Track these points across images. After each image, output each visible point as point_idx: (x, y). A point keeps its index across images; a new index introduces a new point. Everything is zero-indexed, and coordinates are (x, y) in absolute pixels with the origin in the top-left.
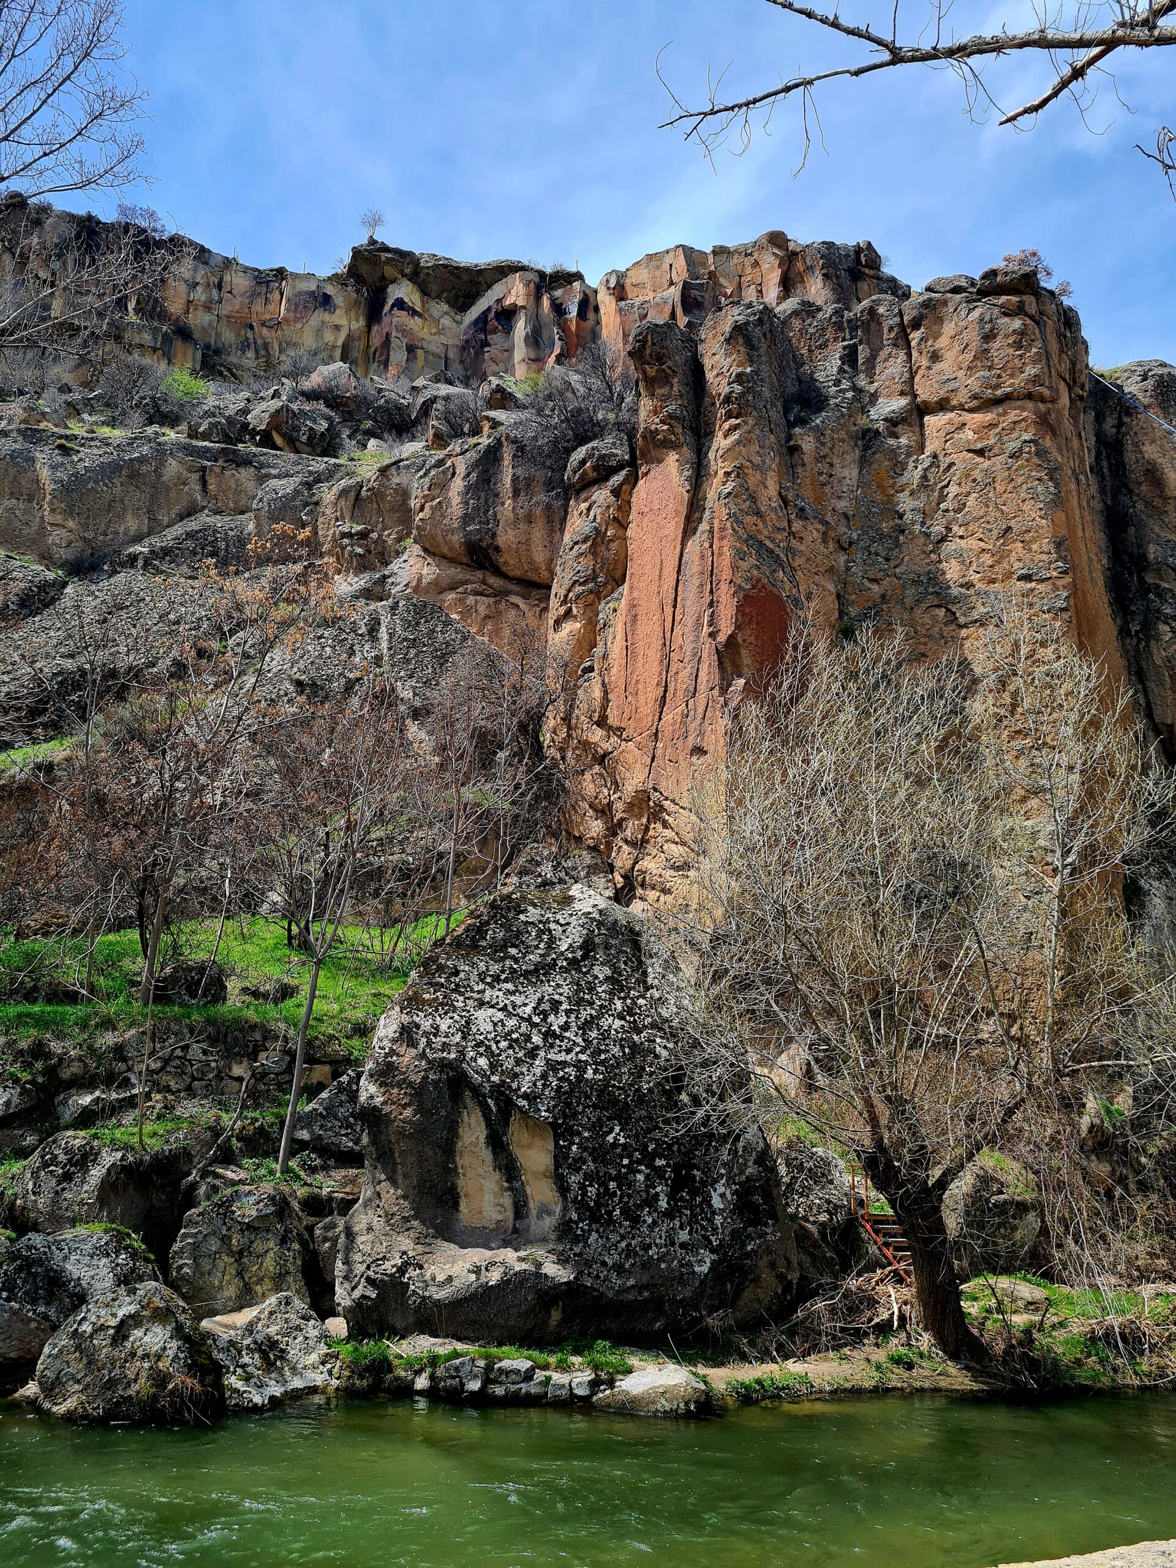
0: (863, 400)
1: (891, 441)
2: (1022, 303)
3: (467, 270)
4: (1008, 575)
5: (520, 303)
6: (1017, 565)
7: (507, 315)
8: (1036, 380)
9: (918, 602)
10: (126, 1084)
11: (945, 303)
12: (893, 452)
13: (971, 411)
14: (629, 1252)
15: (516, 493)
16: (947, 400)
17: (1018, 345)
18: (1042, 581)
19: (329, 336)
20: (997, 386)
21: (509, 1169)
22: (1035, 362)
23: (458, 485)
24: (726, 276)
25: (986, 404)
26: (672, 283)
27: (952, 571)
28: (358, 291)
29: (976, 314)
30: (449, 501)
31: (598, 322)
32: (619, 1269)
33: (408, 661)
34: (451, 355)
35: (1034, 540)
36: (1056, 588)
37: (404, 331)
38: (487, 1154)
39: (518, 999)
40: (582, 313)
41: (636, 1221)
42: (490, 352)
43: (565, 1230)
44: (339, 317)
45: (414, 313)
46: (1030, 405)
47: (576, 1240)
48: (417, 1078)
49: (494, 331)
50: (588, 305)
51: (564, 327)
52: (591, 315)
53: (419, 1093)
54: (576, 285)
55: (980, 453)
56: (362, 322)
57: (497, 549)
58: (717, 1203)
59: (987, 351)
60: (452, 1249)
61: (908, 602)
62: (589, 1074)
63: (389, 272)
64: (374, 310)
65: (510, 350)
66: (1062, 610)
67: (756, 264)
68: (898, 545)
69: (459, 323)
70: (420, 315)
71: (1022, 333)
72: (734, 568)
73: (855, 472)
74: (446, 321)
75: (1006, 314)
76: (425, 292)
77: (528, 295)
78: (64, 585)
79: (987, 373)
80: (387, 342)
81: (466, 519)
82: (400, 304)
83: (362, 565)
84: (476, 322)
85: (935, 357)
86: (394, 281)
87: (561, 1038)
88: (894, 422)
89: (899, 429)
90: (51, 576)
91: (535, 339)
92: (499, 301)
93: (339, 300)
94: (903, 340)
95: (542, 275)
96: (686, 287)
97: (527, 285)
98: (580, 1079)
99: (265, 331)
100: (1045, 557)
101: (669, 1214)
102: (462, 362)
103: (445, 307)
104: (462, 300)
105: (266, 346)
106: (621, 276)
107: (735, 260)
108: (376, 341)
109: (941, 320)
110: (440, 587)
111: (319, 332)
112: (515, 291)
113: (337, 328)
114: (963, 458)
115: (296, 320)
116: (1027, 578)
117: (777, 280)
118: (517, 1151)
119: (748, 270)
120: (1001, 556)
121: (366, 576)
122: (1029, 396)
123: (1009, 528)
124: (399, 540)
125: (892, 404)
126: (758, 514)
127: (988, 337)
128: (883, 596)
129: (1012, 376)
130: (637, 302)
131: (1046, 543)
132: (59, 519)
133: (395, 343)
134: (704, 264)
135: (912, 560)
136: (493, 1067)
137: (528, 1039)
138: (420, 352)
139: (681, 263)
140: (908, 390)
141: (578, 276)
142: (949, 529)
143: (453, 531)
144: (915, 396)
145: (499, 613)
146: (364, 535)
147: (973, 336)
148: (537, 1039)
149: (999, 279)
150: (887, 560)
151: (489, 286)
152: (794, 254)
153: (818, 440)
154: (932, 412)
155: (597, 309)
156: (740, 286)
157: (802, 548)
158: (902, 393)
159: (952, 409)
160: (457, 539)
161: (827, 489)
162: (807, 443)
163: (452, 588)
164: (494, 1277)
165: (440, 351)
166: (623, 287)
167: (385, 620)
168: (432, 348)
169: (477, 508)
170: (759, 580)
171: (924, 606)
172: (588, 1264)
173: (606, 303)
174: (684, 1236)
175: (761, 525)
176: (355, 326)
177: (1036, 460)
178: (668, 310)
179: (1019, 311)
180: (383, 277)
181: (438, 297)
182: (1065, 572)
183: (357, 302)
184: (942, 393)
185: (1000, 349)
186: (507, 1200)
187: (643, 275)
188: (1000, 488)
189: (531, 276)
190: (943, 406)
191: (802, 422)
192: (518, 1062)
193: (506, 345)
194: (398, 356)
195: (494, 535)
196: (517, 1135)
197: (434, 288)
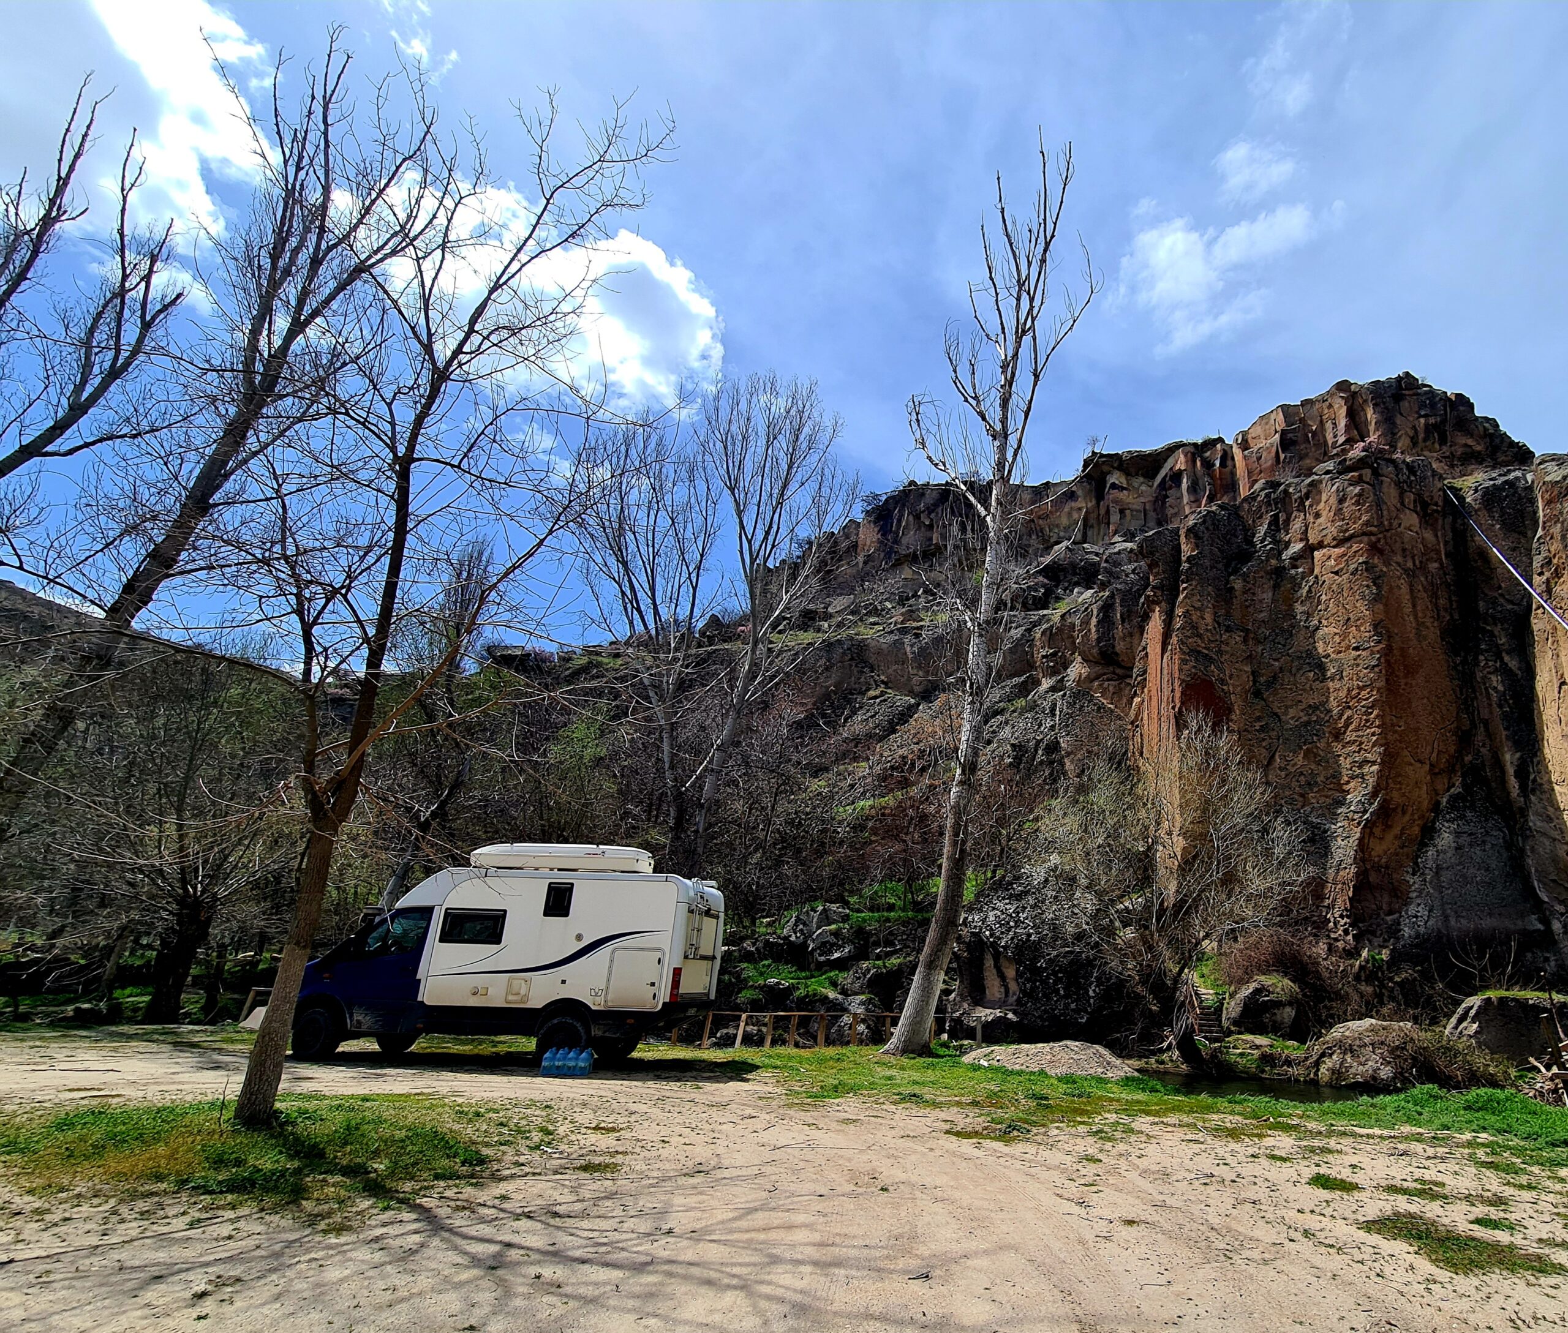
0: (1281, 546)
1: (1293, 572)
2: (1360, 476)
3: (1150, 455)
4: (1348, 648)
5: (1183, 468)
6: (1353, 641)
7: (1176, 477)
8: (1367, 523)
9: (1298, 670)
10: (894, 945)
11: (1321, 482)
12: (1293, 578)
13: (1334, 547)
14: (1045, 1011)
15: (1123, 621)
16: (1322, 541)
17: (1357, 503)
18: (1364, 649)
19: (1075, 515)
20: (1347, 530)
21: (1002, 976)
22: (1367, 512)
23: (1094, 621)
24: (1311, 419)
25: (1340, 543)
26: (1276, 432)
27: (1320, 648)
28: (1090, 484)
29: (1335, 487)
30: (1090, 630)
31: (1234, 466)
32: (1040, 1017)
33: (1068, 726)
34: (1147, 508)
35: (1362, 624)
36: (1372, 653)
37: (1116, 501)
38: (994, 971)
39: (1008, 907)
40: (1223, 464)
41: (1049, 999)
42: (1170, 501)
43: (1019, 1000)
44: (1080, 503)
45: (1123, 489)
46: (1365, 539)
47: (1022, 1005)
48: (967, 940)
49: (1170, 488)
50: (1227, 456)
51: (1211, 476)
52: (1229, 463)
53: (968, 945)
54: (1219, 446)
55: (1336, 573)
56: (1094, 502)
57: (1117, 654)
58: (1091, 993)
59: (1341, 509)
60: (981, 1009)
61: (1294, 670)
62: (1033, 938)
63: (1105, 468)
64: (1100, 496)
65: (1181, 497)
66: (1374, 666)
67: (1330, 406)
68: (1291, 635)
69: (1151, 487)
70: (1125, 489)
71: (1359, 495)
72: (1180, 670)
73: (1270, 594)
74: (1143, 488)
75: (1351, 485)
76: (1128, 474)
77: (1186, 462)
78: (919, 705)
79: (1341, 523)
80: (1108, 512)
81: (1099, 640)
82: (1114, 486)
83: (1054, 672)
84: (1160, 485)
85: (1317, 515)
86: (1109, 473)
87: (1023, 923)
88: (1294, 559)
89: (1299, 563)
90: (913, 701)
91: (1194, 488)
92: (1171, 469)
93: (1080, 493)
94: (1301, 508)
95: (1195, 445)
96: (1283, 433)
97: (1186, 456)
98: (1028, 940)
99: (1041, 522)
100: (1367, 634)
101: (1066, 996)
102: (1155, 510)
103: (1141, 479)
104: (1151, 474)
105: (1042, 530)
106: (1244, 434)
107: (1317, 406)
108: (1102, 511)
109: (1320, 492)
110: (1090, 679)
111: (1070, 514)
112: (1180, 462)
113: (1080, 509)
114: (1328, 577)
115: (1056, 511)
116: (1356, 649)
117: (1344, 414)
118: (1004, 970)
119: (1326, 411)
120: (1344, 636)
121: (1054, 679)
122: (1364, 534)
123: (1349, 619)
124: (1071, 655)
125: (1296, 547)
126: (1200, 636)
127: (1341, 501)
128: (1281, 668)
129: (1354, 523)
130: (1255, 449)
131: (1368, 626)
132: (915, 671)
133: (1112, 509)
134: (1298, 413)
135: (1299, 642)
136: (991, 935)
137: (1008, 923)
138: (1128, 512)
139: (1281, 416)
140: (1304, 538)
141: (1220, 440)
142: (1320, 622)
143: (1093, 647)
144: (1308, 540)
145: (1121, 689)
146: (1054, 654)
147: (1333, 501)
148: (1012, 924)
149: (1348, 463)
150: (1284, 646)
151: (1165, 461)
152: (1355, 393)
153: (1245, 580)
154: (1317, 549)
155: (1233, 458)
156: (1321, 421)
157: (1228, 649)
158: (1301, 540)
159: (1325, 547)
160: (1095, 651)
161: (1251, 610)
162: (1238, 584)
163: (1097, 678)
164: (990, 1019)
165: (1140, 507)
166: (1247, 441)
167: (1059, 704)
168: (1135, 507)
169: (1103, 633)
170: (1196, 674)
171: (1301, 672)
172: (1027, 1015)
173: (1237, 452)
174: (1073, 1006)
175: (1199, 641)
176: (1090, 505)
177: (1365, 574)
178: (1274, 450)
179: (1360, 480)
180: (1102, 472)
181: (1137, 474)
182: (1379, 642)
183: (1090, 491)
184: (1320, 539)
185: (1348, 507)
186: (1002, 990)
187: (1258, 431)
188: (1345, 595)
189: (1188, 449)
190: (1321, 545)
191: (1235, 572)
192: (1002, 933)
193: (1178, 495)
194: (1115, 518)
195: (1114, 647)
196: (1003, 962)
197: (1132, 470)
